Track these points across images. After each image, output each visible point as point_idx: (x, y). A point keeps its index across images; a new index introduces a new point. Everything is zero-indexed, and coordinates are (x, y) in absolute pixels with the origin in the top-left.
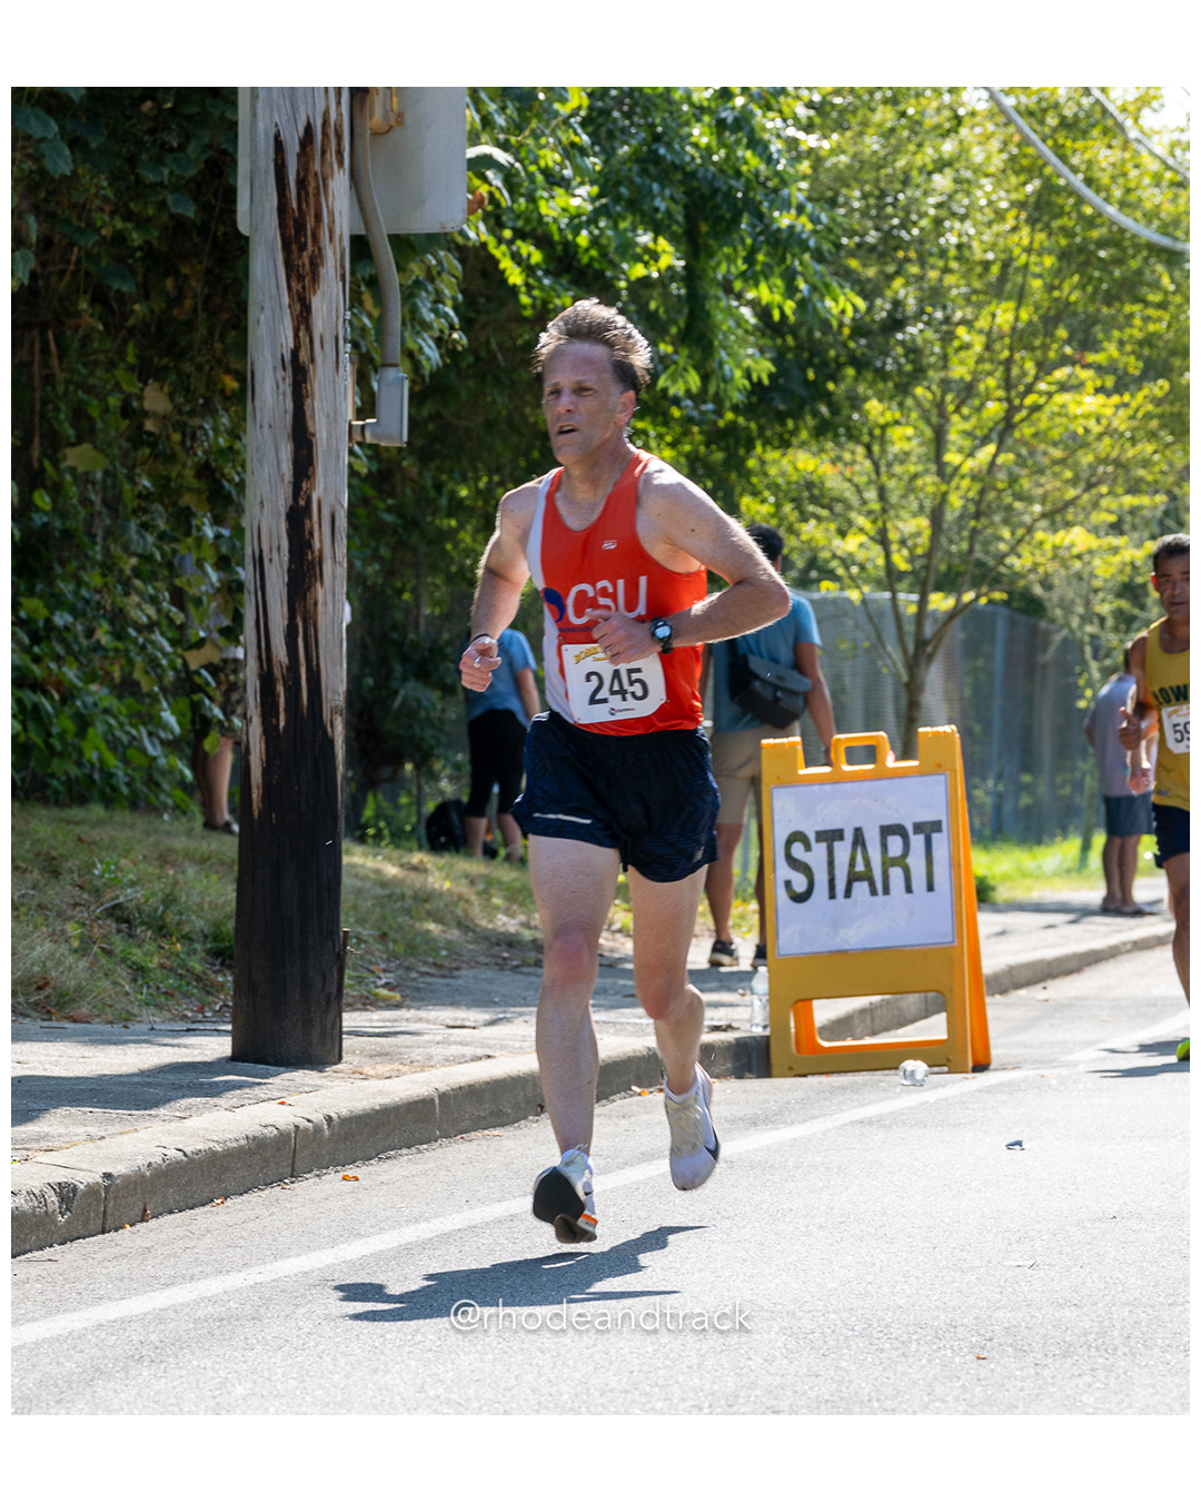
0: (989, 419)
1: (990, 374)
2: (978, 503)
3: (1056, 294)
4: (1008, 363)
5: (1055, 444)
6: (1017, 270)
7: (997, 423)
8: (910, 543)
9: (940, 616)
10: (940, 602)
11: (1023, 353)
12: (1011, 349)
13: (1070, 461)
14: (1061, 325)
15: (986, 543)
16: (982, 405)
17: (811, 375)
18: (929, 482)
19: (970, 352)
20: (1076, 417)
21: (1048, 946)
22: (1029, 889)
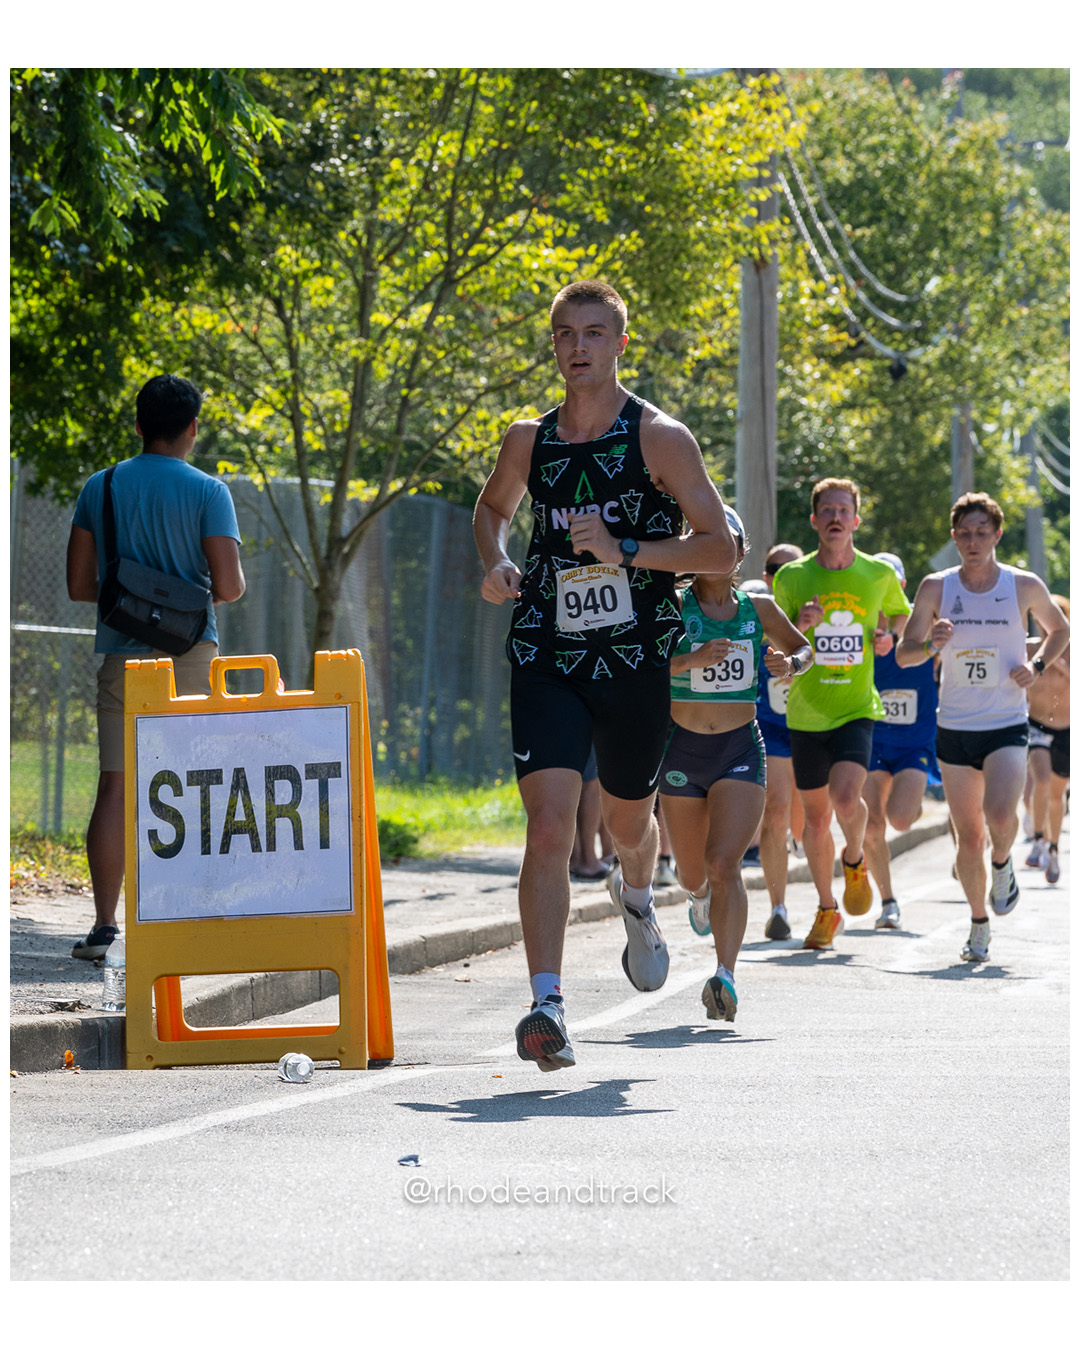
0: (426, 272)
1: (427, 217)
2: (409, 373)
3: (511, 123)
4: (450, 206)
5: (505, 303)
6: (465, 92)
7: (436, 277)
8: (326, 420)
9: (363, 507)
10: (361, 491)
11: (470, 193)
12: (455, 188)
13: (522, 326)
14: (515, 161)
15: (421, 422)
16: (418, 255)
17: (212, 214)
18: (352, 348)
19: (406, 190)
20: (530, 272)
21: (473, 915)
22: (459, 842)
